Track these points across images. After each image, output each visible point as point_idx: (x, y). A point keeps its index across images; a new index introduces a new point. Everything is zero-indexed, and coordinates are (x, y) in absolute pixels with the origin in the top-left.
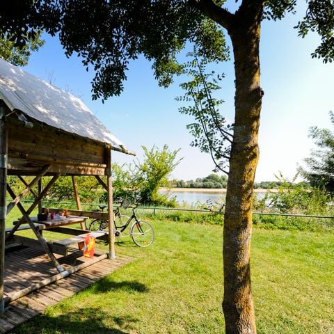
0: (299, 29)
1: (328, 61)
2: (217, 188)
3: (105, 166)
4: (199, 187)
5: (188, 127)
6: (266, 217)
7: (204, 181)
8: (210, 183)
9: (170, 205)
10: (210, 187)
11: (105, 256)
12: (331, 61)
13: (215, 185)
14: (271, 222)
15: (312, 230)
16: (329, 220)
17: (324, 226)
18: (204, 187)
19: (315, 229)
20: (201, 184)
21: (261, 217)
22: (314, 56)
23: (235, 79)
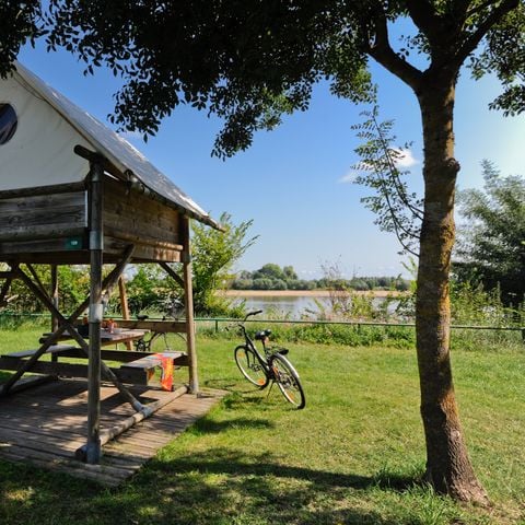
0: (472, 70)
1: (510, 115)
2: (278, 289)
3: (181, 247)
4: (247, 288)
5: (362, 200)
6: (394, 330)
7: (256, 276)
8: (264, 280)
9: (235, 315)
10: (266, 288)
11: (184, 389)
12: (513, 115)
13: (274, 283)
14: (404, 337)
15: (468, 349)
16: (492, 333)
17: (485, 342)
18: (256, 288)
19: (471, 346)
20: (249, 282)
21: (387, 330)
22: (492, 106)
23: (423, 147)
